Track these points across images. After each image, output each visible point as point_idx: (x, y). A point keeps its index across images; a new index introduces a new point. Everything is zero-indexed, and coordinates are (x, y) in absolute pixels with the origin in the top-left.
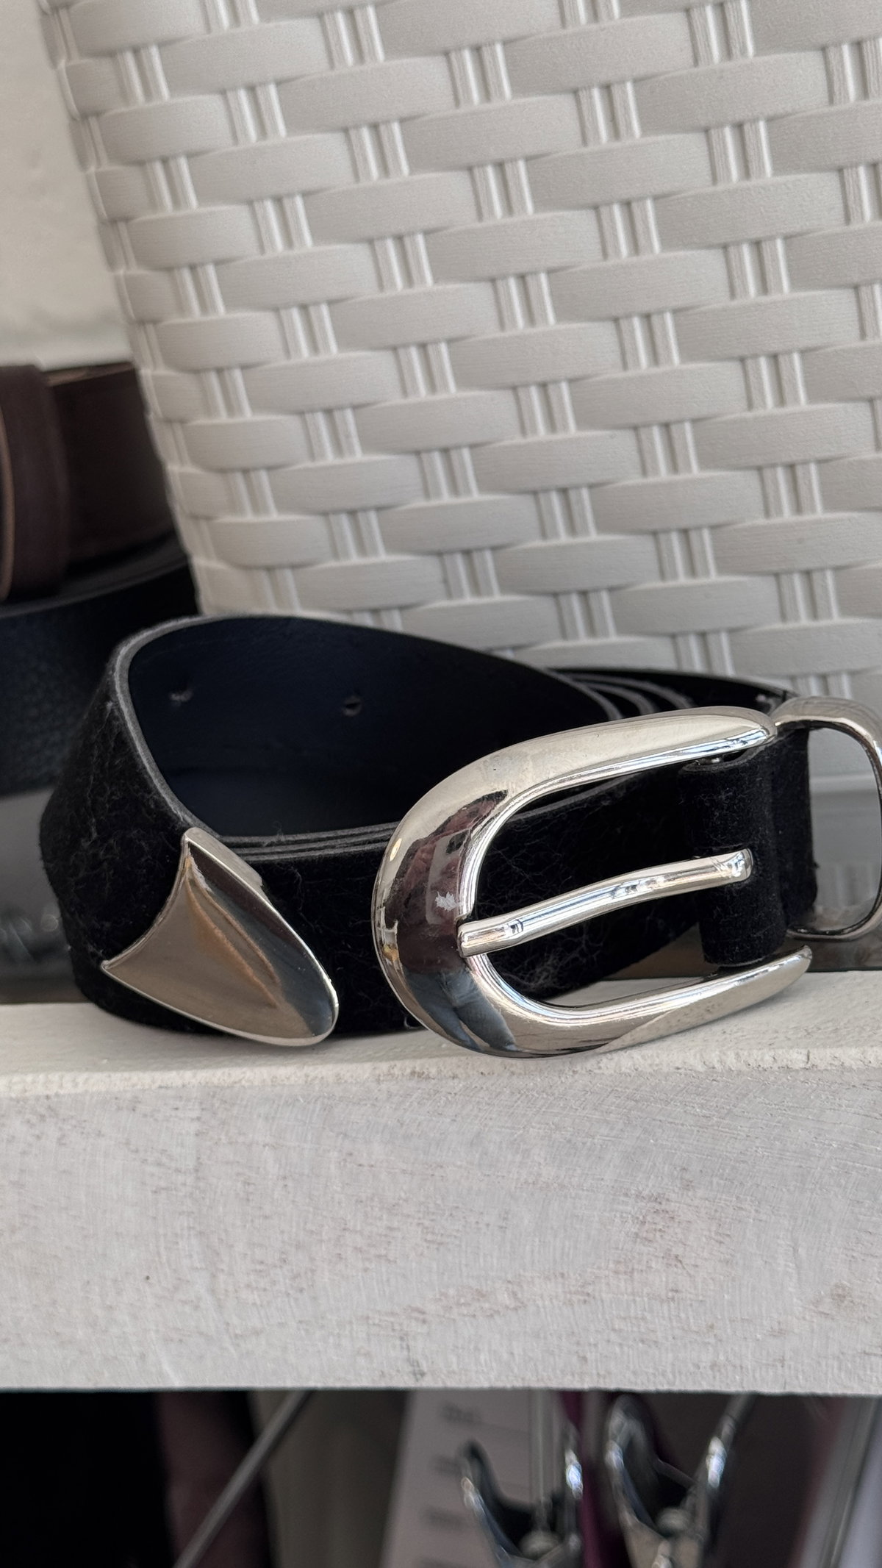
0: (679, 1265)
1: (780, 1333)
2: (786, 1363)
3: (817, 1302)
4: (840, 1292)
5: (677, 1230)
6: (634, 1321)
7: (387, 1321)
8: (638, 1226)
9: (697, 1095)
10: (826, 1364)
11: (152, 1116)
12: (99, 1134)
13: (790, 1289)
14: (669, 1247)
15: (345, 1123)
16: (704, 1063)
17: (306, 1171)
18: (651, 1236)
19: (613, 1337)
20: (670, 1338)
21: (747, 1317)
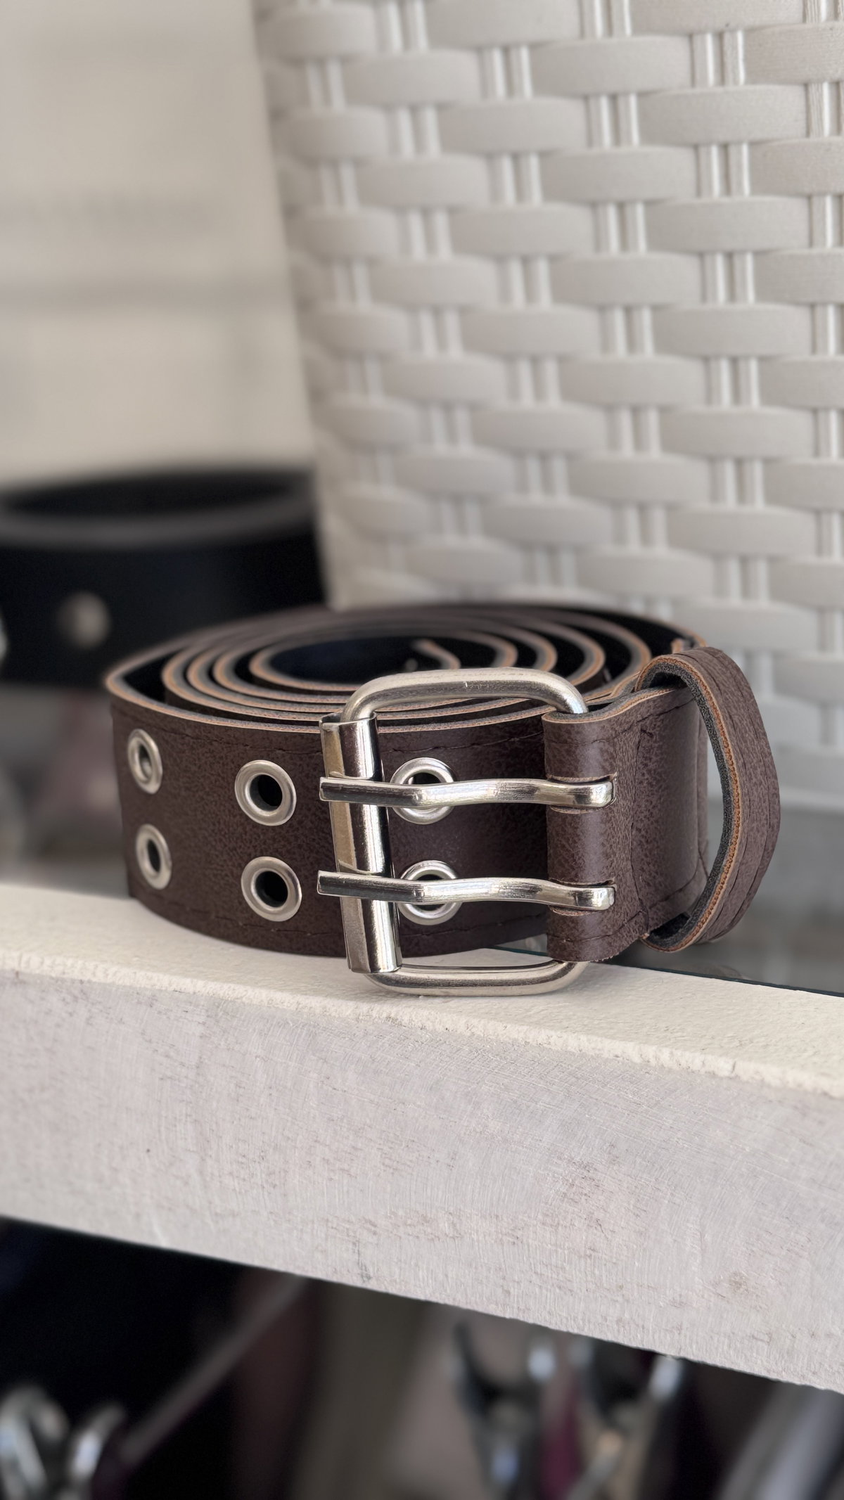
0: (599, 1227)
1: (680, 1304)
2: (683, 1332)
3: (716, 1284)
4: (738, 1279)
5: (600, 1197)
6: (554, 1269)
7: (344, 1227)
8: (567, 1187)
9: (631, 1083)
10: (718, 1341)
11: (166, 1014)
12: (121, 1021)
13: (693, 1268)
14: (592, 1211)
15: (325, 1049)
16: (641, 1055)
17: (289, 1085)
18: (576, 1198)
19: (534, 1278)
20: (584, 1290)
21: (653, 1286)
